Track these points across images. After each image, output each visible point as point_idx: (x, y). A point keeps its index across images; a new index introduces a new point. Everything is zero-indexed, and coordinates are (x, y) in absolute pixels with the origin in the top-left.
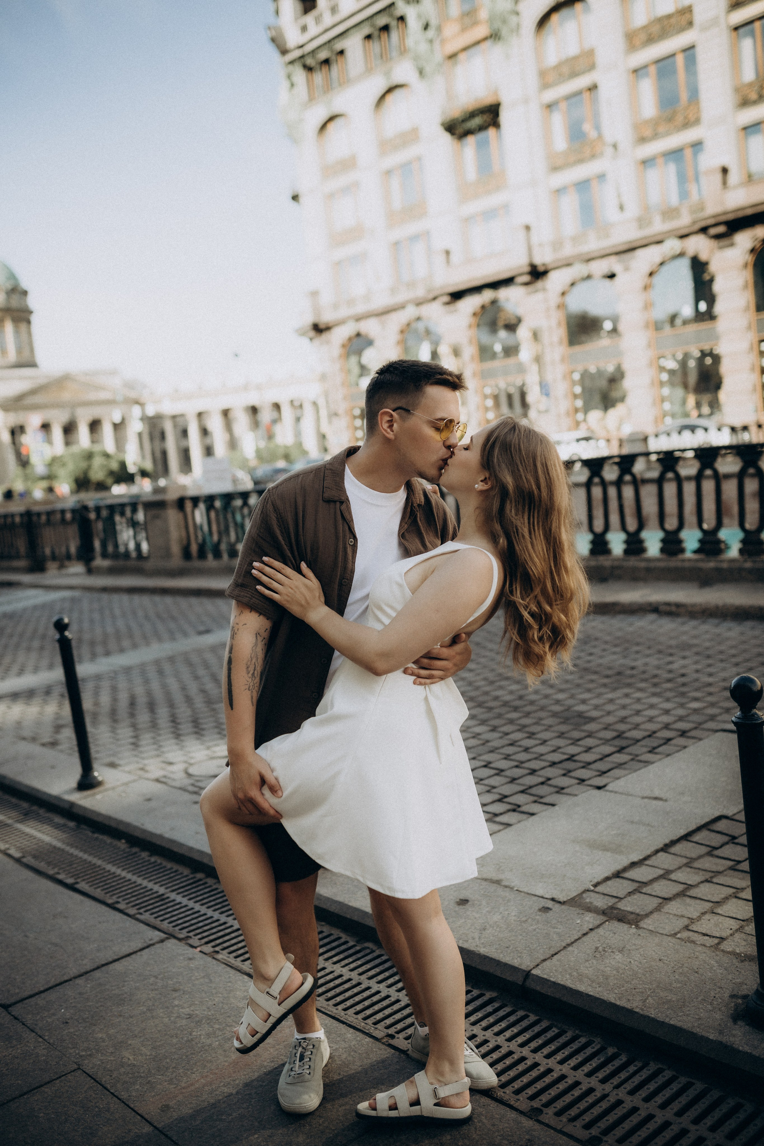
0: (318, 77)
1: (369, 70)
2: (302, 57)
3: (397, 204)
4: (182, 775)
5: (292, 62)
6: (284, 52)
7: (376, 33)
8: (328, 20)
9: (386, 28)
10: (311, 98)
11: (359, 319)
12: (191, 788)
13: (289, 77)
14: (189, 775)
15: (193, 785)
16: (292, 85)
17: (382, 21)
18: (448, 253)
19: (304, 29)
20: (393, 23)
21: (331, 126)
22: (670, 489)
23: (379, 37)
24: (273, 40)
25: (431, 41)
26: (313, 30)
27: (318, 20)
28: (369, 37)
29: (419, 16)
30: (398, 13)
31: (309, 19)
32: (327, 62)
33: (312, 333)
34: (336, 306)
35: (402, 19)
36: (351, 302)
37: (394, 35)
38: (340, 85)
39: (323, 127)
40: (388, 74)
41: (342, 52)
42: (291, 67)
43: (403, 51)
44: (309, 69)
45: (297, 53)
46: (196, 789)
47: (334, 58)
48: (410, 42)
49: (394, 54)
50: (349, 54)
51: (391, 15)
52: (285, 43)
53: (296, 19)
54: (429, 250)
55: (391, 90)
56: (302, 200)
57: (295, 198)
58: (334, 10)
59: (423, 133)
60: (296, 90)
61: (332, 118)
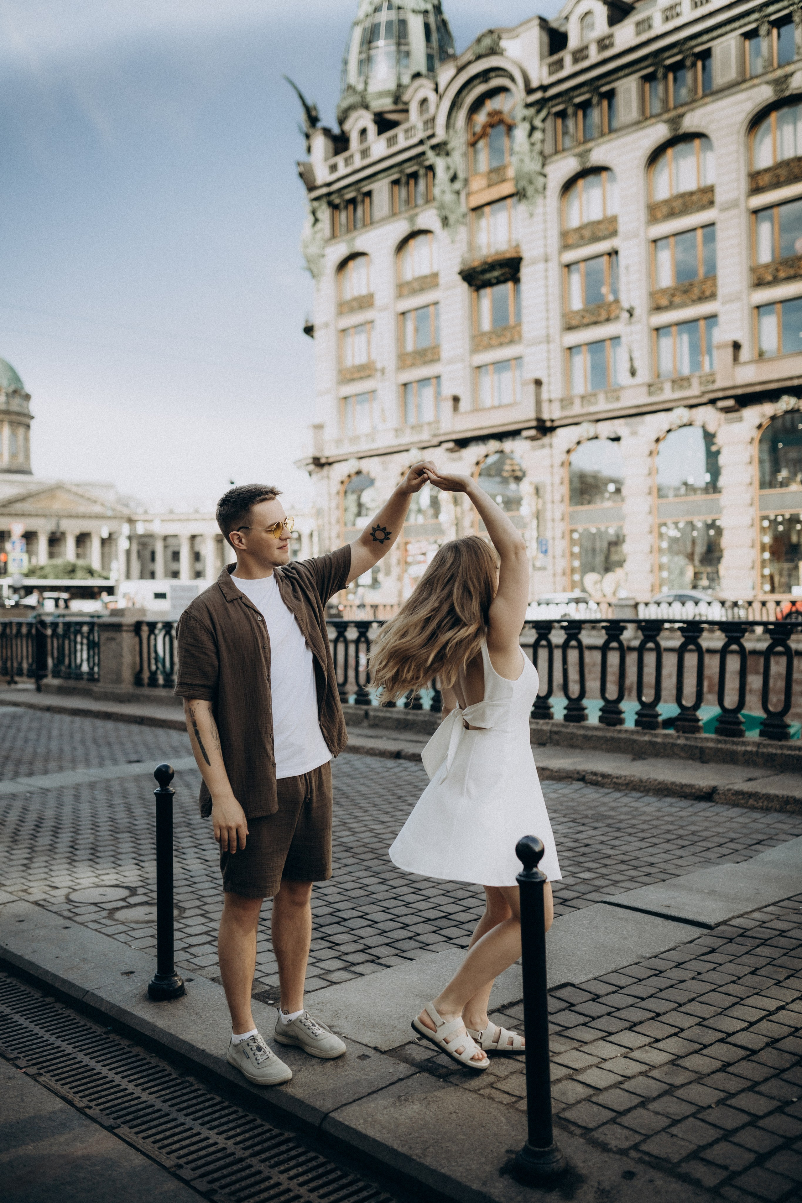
0: (343, 216)
1: (393, 214)
2: (329, 194)
3: (410, 347)
4: (62, 899)
5: (317, 199)
6: (311, 188)
7: (404, 180)
8: (358, 162)
9: (414, 176)
10: (333, 236)
11: (360, 457)
12: (67, 914)
13: (314, 213)
14: (69, 901)
15: (69, 910)
16: (316, 220)
17: (410, 168)
18: (456, 399)
19: (333, 168)
20: (422, 172)
21: (351, 264)
22: (650, 659)
23: (407, 183)
24: (301, 175)
25: (458, 193)
26: (342, 170)
27: (347, 161)
28: (396, 182)
29: (448, 168)
30: (427, 163)
31: (340, 160)
32: (353, 201)
33: (312, 467)
34: (339, 442)
35: (431, 168)
36: (355, 439)
37: (422, 183)
38: (364, 226)
39: (343, 265)
40: (412, 219)
41: (369, 194)
42: (316, 204)
43: (429, 200)
44: (334, 207)
45: (324, 190)
46: (71, 915)
47: (359, 198)
48: (437, 191)
49: (420, 201)
50: (376, 196)
51: (420, 164)
52: (315, 180)
53: (326, 159)
54: (438, 395)
55: (414, 235)
56: (317, 333)
57: (309, 330)
58: (365, 153)
59: (443, 280)
60: (319, 225)
61: (354, 256)
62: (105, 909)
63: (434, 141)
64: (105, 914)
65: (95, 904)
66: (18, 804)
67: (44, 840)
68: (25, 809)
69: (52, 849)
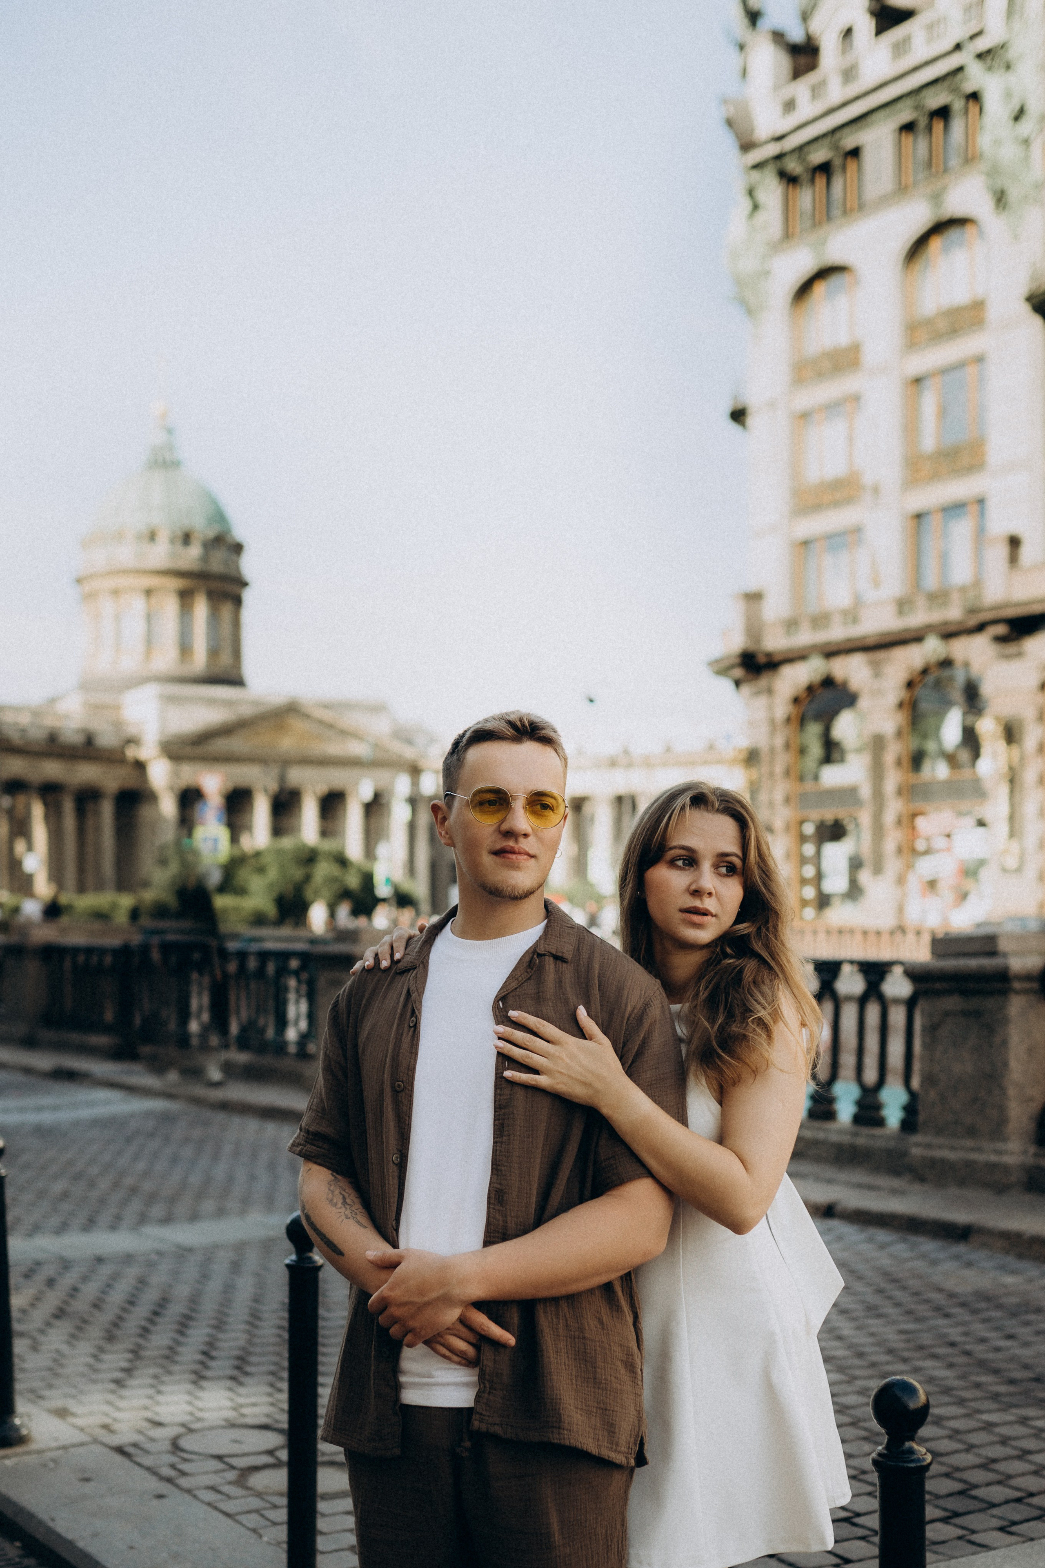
0: (805, 197)
1: (902, 189)
2: (779, 157)
3: (929, 443)
5: (758, 166)
6: (747, 146)
7: (923, 122)
8: (836, 93)
9: (943, 113)
10: (788, 235)
11: (831, 652)
13: (751, 193)
16: (756, 207)
17: (935, 100)
18: (1014, 542)
19: (790, 106)
20: (958, 105)
21: (820, 289)
23: (929, 129)
24: (730, 123)
25: (1026, 142)
26: (806, 109)
27: (816, 91)
28: (908, 128)
29: (1008, 95)
30: (969, 88)
31: (801, 89)
32: (825, 169)
33: (739, 672)
34: (791, 625)
35: (974, 97)
36: (820, 620)
37: (957, 125)
38: (845, 213)
39: (804, 290)
40: (937, 198)
41: (855, 153)
42: (756, 175)
43: (970, 158)
44: (789, 180)
45: (772, 150)
47: (837, 162)
48: (984, 141)
49: (954, 162)
50: (868, 157)
51: (955, 90)
52: (752, 130)
53: (776, 88)
54: (980, 534)
55: (940, 227)
56: (750, 420)
57: (738, 415)
58: (849, 74)
59: (993, 313)
60: (761, 216)
61: (824, 273)
62: (233, 1467)
63: (982, 44)
64: (231, 1475)
65: (219, 1458)
66: (132, 1273)
67: (161, 1338)
68: (142, 1282)
69: (170, 1355)
